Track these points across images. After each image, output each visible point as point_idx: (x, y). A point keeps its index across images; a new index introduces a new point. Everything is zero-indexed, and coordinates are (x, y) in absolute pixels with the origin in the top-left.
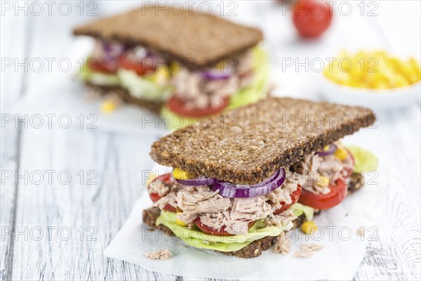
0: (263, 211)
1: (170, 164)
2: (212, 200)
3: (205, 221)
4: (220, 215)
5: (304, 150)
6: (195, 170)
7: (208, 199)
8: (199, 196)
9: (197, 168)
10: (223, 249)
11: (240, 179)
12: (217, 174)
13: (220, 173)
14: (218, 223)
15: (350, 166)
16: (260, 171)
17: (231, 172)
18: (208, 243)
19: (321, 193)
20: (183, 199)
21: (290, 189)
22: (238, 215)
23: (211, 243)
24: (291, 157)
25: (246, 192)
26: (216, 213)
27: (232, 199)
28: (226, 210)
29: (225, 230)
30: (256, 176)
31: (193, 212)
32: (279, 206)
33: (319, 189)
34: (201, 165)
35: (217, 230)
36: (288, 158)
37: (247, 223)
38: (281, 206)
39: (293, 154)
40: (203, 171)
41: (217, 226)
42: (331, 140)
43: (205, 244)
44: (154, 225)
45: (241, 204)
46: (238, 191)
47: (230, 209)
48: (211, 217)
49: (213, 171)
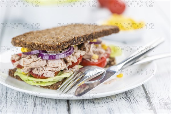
0: (62, 67)
1: (20, 46)
2: (37, 61)
3: (35, 72)
4: (41, 69)
5: (83, 39)
6: (31, 47)
7: (35, 61)
8: (31, 60)
9: (32, 46)
10: (43, 85)
11: (51, 49)
12: (40, 48)
13: (42, 47)
14: (40, 72)
15: (109, 52)
16: (60, 45)
17: (46, 45)
18: (36, 82)
19: (93, 62)
20: (24, 61)
21: (76, 56)
22: (50, 68)
23: (37, 82)
24: (77, 41)
25: (54, 57)
26: (39, 68)
27: (47, 61)
28: (45, 66)
29: (43, 75)
30: (58, 47)
31: (29, 68)
32: (71, 64)
33: (93, 60)
34: (33, 44)
35: (40, 76)
36: (75, 41)
37: (54, 72)
38: (72, 64)
39: (77, 40)
40: (34, 47)
41: (40, 74)
42: (97, 36)
43: (35, 83)
44: (13, 76)
45: (51, 63)
46: (50, 56)
47: (46, 66)
48: (37, 70)
49: (39, 46)
